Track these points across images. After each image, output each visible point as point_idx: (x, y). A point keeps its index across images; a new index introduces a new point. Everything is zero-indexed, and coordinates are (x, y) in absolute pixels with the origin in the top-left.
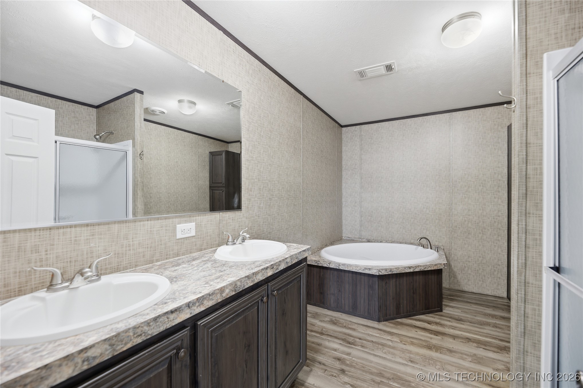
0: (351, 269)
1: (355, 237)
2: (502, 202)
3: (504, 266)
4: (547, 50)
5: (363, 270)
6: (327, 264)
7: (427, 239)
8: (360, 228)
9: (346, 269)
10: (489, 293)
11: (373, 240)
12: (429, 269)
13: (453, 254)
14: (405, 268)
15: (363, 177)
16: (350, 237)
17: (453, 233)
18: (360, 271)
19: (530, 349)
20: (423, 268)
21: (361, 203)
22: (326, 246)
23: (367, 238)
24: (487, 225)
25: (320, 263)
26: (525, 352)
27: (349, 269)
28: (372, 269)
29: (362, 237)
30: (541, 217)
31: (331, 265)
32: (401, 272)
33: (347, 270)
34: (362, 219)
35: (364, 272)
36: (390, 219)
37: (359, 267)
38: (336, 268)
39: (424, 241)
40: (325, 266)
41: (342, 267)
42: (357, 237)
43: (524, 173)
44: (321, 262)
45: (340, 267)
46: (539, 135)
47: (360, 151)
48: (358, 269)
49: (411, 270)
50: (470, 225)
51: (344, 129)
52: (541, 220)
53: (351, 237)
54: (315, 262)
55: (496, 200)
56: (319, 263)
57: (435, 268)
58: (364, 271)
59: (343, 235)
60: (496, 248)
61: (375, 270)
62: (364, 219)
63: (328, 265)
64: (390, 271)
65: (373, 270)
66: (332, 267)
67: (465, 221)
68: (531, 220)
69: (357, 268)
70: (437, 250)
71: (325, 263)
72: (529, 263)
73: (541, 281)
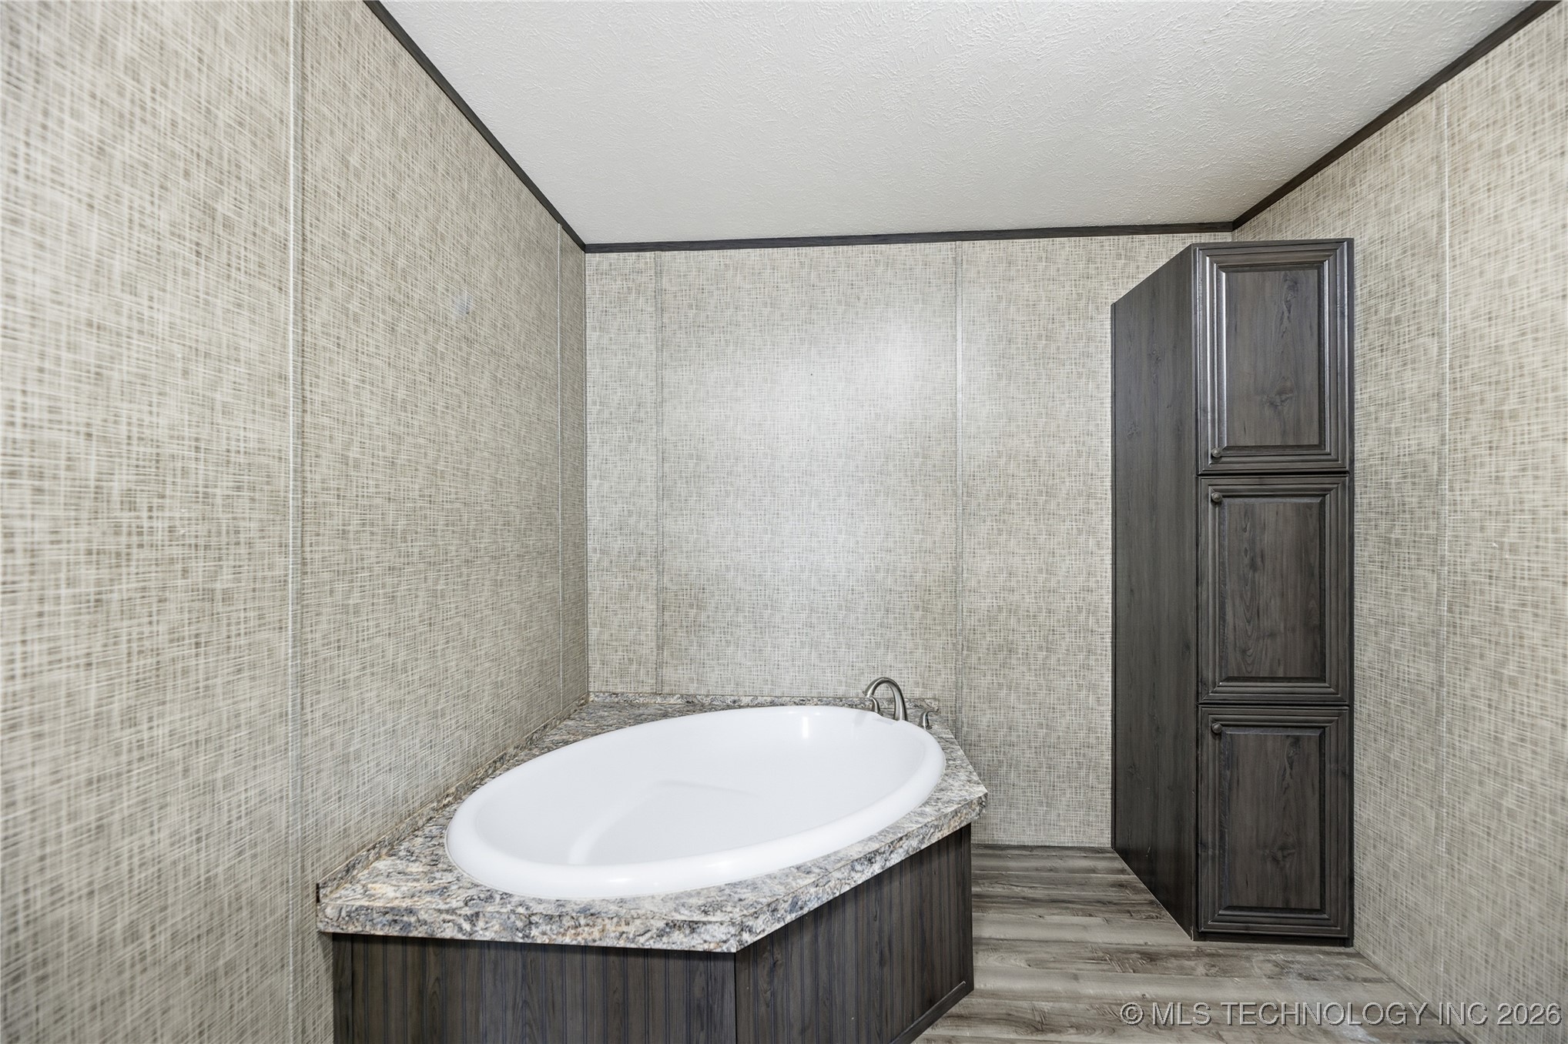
0: (596, 935)
1: (640, 690)
2: (1098, 544)
3: (1104, 748)
5: (661, 934)
6: (461, 921)
7: (894, 684)
8: (658, 655)
9: (567, 940)
10: (1066, 840)
11: (707, 696)
13: (965, 725)
15: (666, 455)
16: (619, 690)
18: (642, 940)
21: (662, 555)
22: (501, 762)
23: (684, 692)
24: (1059, 621)
25: (419, 921)
27: (585, 935)
28: (704, 923)
29: (666, 690)
31: (481, 924)
32: (838, 894)
33: (574, 943)
34: (667, 618)
35: (664, 947)
36: (767, 613)
37: (638, 922)
38: (509, 939)
40: (449, 932)
41: (544, 933)
42: (647, 689)
44: (423, 916)
45: (535, 932)
47: (654, 352)
48: (631, 930)
50: (1012, 622)
51: (593, 259)
53: (623, 694)
54: (389, 917)
55: (1082, 539)
56: (413, 919)
57: (955, 826)
58: (665, 939)
59: (592, 684)
60: (1084, 692)
61: (723, 929)
62: (671, 616)
63: (467, 926)
64: (794, 906)
65: (709, 927)
66: (488, 936)
67: (1000, 609)
69: (624, 928)
70: (927, 720)
71: (449, 917)
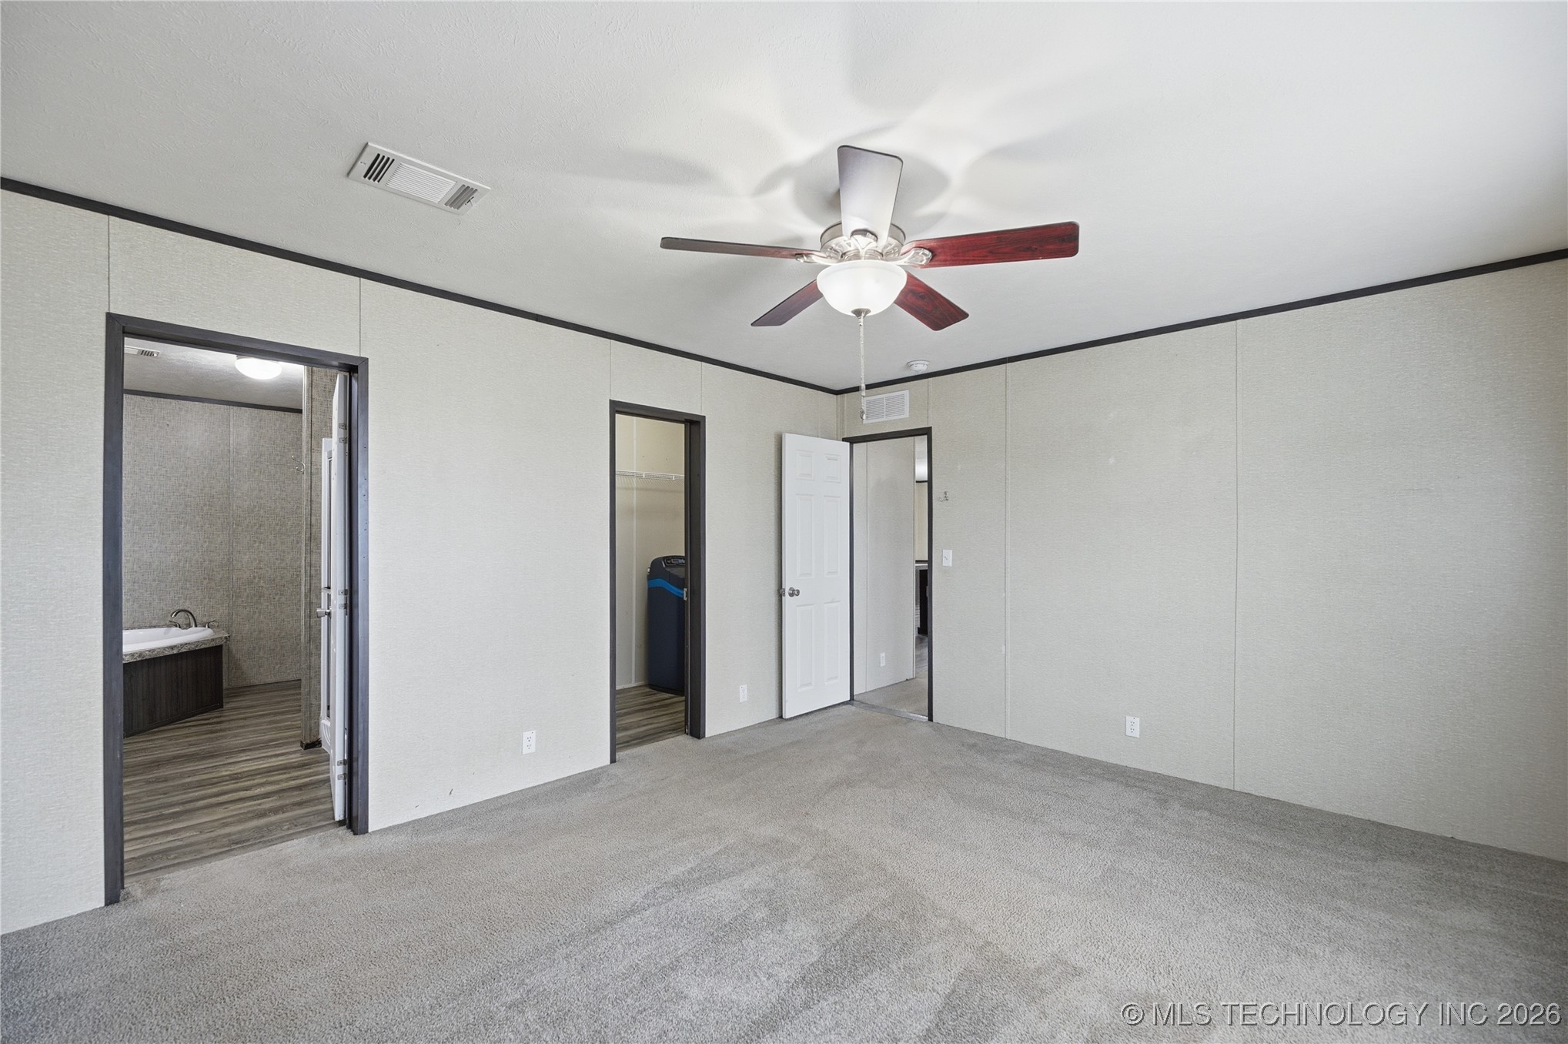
4: (324, 436)
7: (188, 612)
12: (203, 646)
13: (236, 625)
14: (164, 648)
17: (234, 598)
19: (314, 651)
20: (193, 646)
26: (311, 654)
30: (320, 554)
39: (181, 618)
43: (309, 522)
46: (319, 495)
49: (175, 652)
50: (262, 583)
52: (320, 556)
57: (213, 644)
64: (140, 656)
67: (254, 578)
68: (314, 557)
70: (208, 625)
72: (312, 588)
73: (320, 599)
